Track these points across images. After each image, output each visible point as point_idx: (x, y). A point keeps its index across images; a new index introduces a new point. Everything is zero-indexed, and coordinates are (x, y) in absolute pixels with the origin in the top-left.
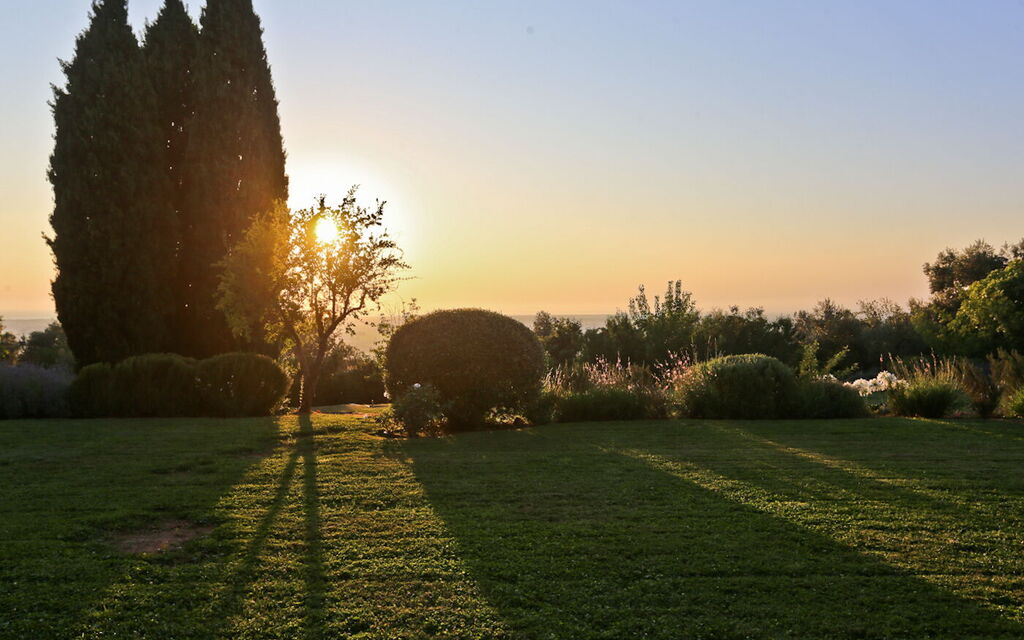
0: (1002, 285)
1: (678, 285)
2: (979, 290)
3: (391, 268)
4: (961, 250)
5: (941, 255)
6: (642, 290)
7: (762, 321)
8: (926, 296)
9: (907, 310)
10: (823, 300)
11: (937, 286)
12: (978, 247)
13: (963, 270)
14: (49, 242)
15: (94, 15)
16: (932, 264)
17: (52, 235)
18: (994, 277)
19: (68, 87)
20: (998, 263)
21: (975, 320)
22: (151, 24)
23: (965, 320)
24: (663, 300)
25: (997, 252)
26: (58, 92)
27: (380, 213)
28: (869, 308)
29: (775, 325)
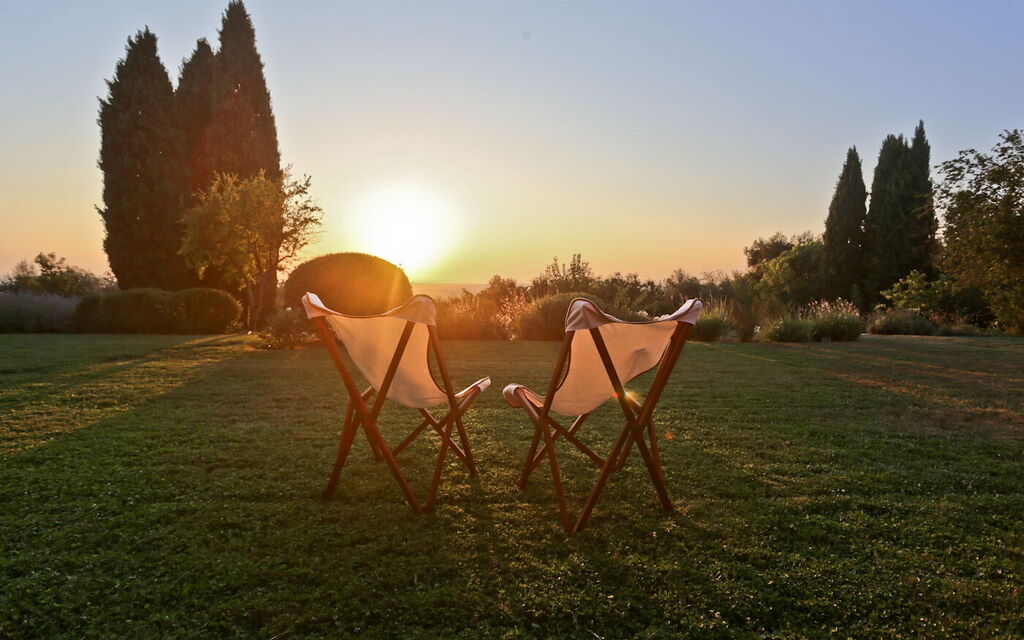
0: (789, 261)
1: (579, 256)
2: (775, 264)
3: (310, 225)
4: (767, 238)
5: (755, 242)
6: (556, 260)
7: (637, 283)
8: (744, 268)
9: (732, 278)
10: (677, 269)
11: (752, 262)
12: (776, 237)
13: (767, 251)
14: (100, 212)
15: (129, 47)
16: (749, 248)
17: (103, 206)
18: (785, 255)
19: (110, 99)
20: (789, 247)
21: (771, 283)
22: (187, 62)
23: (766, 283)
24: (568, 267)
25: (789, 241)
26: (103, 103)
27: (307, 185)
28: (708, 276)
29: (645, 285)
